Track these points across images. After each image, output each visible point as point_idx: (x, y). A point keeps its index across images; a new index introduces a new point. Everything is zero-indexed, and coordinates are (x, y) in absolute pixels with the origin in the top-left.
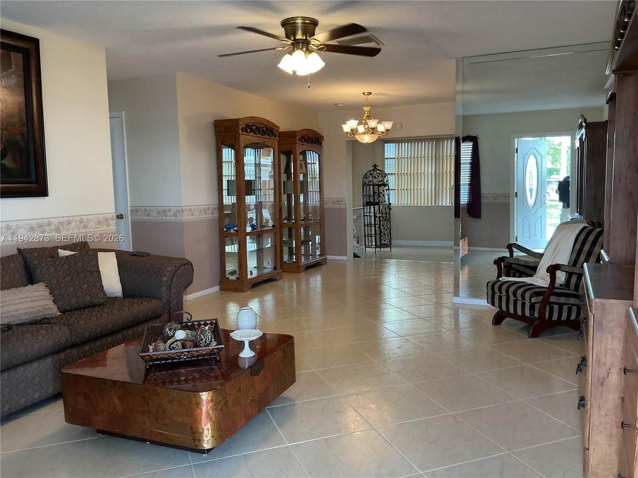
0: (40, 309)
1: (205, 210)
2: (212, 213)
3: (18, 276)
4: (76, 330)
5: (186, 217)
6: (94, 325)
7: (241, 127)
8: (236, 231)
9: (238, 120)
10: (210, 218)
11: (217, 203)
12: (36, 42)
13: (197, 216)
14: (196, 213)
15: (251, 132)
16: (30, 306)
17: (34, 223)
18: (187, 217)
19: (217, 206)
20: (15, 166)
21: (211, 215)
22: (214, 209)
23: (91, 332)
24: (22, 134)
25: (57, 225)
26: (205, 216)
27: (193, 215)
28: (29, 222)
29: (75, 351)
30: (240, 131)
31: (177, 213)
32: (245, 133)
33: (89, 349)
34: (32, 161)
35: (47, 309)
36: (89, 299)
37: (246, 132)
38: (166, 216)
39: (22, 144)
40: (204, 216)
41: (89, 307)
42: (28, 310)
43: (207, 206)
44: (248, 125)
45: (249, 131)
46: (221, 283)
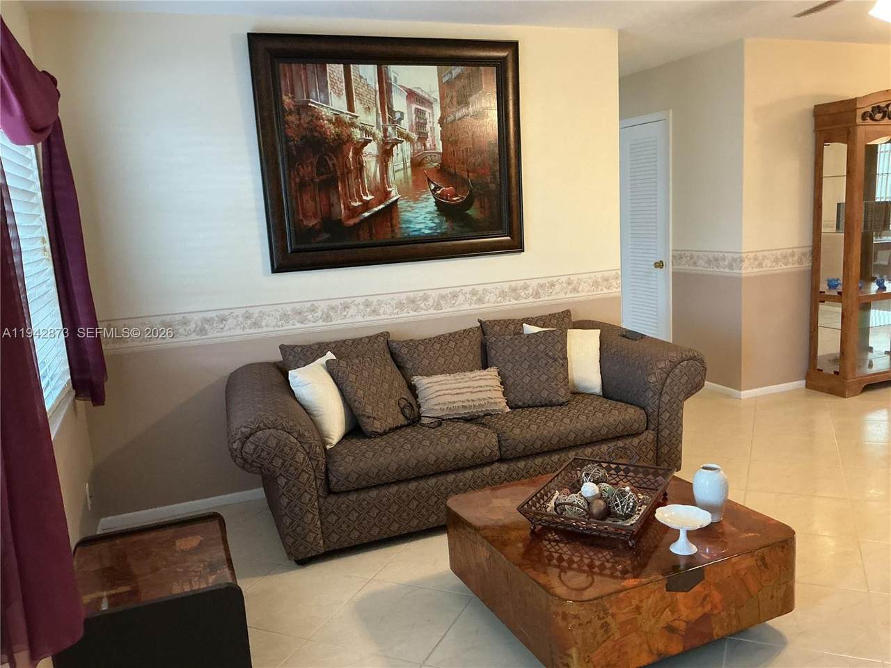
0: (482, 402)
1: (785, 257)
2: (800, 262)
3: (471, 356)
4: (507, 440)
5: (747, 270)
6: (549, 432)
7: (860, 113)
8: (839, 293)
9: (854, 101)
10: (795, 270)
11: (811, 244)
12: (513, 46)
13: (769, 267)
14: (767, 262)
15: (883, 117)
16: (470, 399)
17: (506, 286)
18: (750, 270)
19: (811, 248)
20: (482, 216)
21: (796, 265)
22: (804, 254)
23: (526, 446)
24: (493, 174)
25: (535, 288)
26: (784, 267)
27: (760, 265)
28: (498, 285)
29: (504, 467)
30: (859, 120)
31: (733, 262)
32: (869, 121)
33: (525, 467)
34: (504, 208)
35: (491, 403)
36: (546, 395)
37: (873, 119)
38: (718, 267)
39: (493, 186)
40: (781, 268)
41: (545, 406)
42: (466, 404)
43: (791, 250)
44: (878, 107)
45: (878, 116)
46: (808, 377)
